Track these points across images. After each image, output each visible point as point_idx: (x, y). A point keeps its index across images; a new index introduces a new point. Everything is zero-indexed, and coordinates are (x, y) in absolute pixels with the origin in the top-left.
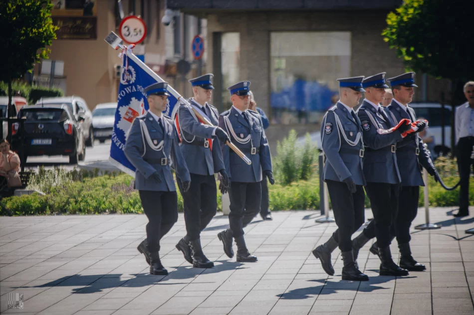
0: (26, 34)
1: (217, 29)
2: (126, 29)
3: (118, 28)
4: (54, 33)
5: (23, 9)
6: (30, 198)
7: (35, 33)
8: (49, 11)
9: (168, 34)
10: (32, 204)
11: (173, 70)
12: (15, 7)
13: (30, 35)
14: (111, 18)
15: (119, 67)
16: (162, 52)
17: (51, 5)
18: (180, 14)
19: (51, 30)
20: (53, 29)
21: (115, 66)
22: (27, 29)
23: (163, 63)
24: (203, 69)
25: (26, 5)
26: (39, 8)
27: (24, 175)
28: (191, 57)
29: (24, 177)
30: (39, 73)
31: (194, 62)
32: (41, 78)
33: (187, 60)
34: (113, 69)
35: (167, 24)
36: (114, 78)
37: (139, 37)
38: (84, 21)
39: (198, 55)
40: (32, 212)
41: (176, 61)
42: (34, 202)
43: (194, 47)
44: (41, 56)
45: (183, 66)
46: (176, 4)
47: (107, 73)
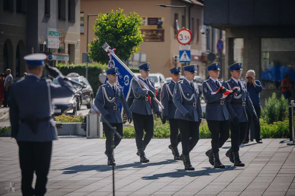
0: (127, 39)
1: (231, 36)
2: (181, 36)
3: (176, 35)
4: (142, 38)
5: (126, 26)
6: (128, 129)
7: (132, 38)
8: (139, 26)
9: (203, 38)
10: (129, 132)
11: (206, 59)
12: (121, 24)
13: (130, 40)
14: (172, 30)
15: (176, 57)
16: (199, 48)
17: (141, 23)
18: (210, 28)
19: (141, 37)
20: (142, 36)
21: (174, 56)
22: (127, 36)
23: (200, 55)
24: (223, 58)
25: (127, 23)
26: (134, 25)
27: (124, 116)
28: (216, 51)
29: (125, 117)
30: (133, 60)
31: (218, 54)
32: (134, 63)
33: (214, 53)
34: (173, 58)
35: (203, 33)
36: (173, 63)
37: (188, 41)
38: (157, 31)
39: (220, 50)
40: (129, 137)
41: (208, 53)
42: (130, 131)
43: (218, 46)
44: (135, 51)
45: (211, 56)
46: (209, 22)
47: (169, 60)
